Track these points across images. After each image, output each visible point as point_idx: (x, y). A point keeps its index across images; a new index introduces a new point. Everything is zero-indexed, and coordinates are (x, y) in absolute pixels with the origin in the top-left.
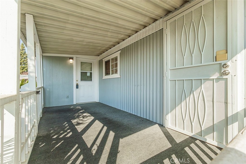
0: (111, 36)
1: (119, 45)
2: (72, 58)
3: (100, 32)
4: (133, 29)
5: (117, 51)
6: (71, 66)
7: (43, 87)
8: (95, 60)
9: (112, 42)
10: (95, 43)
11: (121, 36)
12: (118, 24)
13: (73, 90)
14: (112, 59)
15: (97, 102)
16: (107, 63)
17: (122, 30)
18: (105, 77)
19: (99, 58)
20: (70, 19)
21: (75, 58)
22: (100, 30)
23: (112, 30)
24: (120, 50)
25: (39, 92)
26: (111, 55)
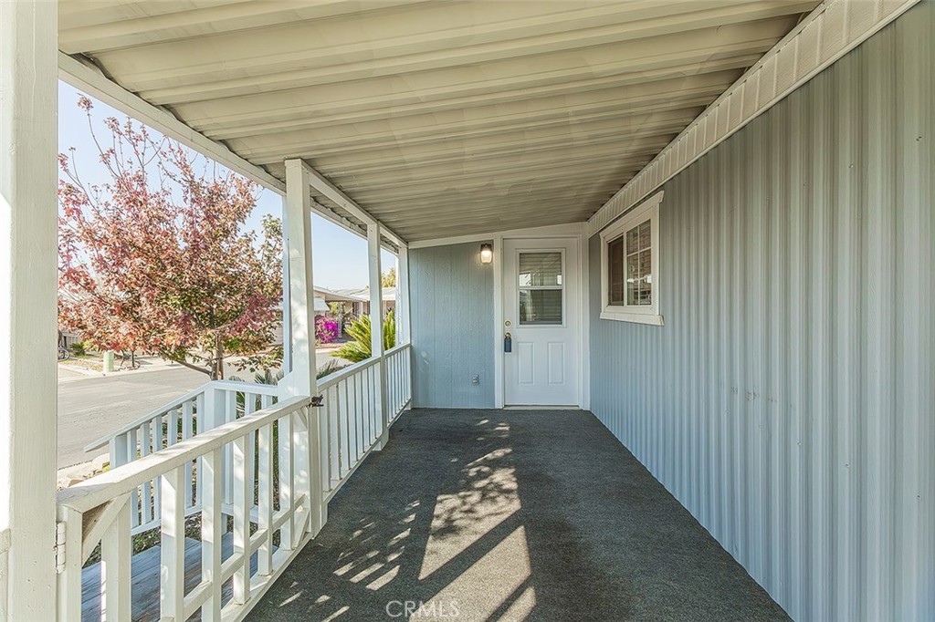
0: (591, 137)
1: (655, 163)
2: (488, 245)
3: (530, 140)
4: (697, 67)
5: (650, 195)
6: (487, 271)
7: (410, 346)
8: (572, 238)
9: (617, 162)
10: (541, 183)
11: (646, 126)
12: (592, 77)
13: (493, 356)
14: (633, 233)
15: (581, 407)
16: (616, 247)
17: (637, 97)
18: (609, 312)
19: (588, 229)
20: (395, 134)
21: (497, 245)
22: (528, 131)
23: (577, 114)
24: (662, 187)
25: (321, 398)
26: (626, 213)
